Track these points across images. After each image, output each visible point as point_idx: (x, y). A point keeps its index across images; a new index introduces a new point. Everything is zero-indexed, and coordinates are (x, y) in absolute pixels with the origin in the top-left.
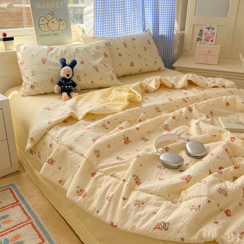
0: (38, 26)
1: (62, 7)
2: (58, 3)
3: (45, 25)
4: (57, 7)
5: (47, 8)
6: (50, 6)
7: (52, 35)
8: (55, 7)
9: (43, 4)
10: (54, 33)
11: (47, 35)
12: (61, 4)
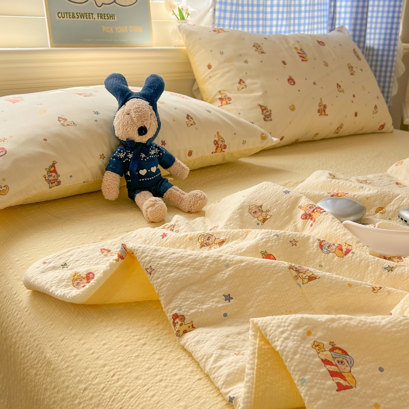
7: (95, 16)
10: (101, 10)
11: (82, 16)
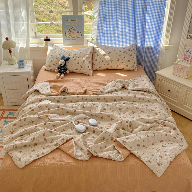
0: (65, 35)
1: (80, 25)
2: (78, 23)
3: (69, 34)
4: (77, 25)
5: (71, 25)
6: (73, 24)
8: (75, 25)
9: (69, 23)
10: (73, 39)
11: (69, 40)
12: (80, 23)
